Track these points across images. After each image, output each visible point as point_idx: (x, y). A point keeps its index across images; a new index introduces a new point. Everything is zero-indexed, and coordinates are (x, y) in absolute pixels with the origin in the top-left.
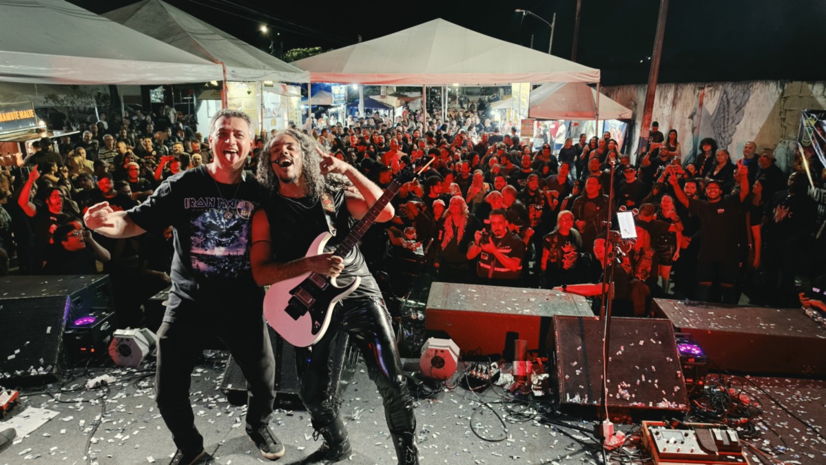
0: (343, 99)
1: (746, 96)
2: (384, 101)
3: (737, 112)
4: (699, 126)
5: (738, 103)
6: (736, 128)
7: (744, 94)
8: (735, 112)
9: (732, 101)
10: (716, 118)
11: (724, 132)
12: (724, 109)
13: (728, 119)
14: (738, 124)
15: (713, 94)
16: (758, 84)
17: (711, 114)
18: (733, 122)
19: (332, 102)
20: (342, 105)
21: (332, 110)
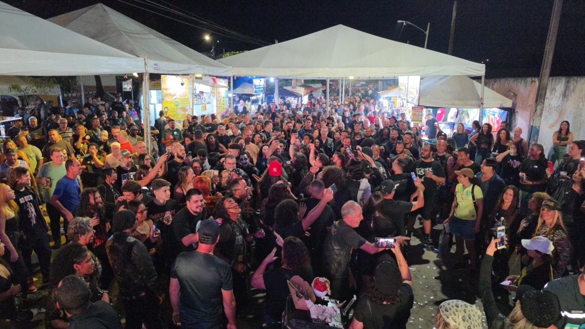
0: (262, 89)
2: (294, 90)
19: (254, 91)
20: (262, 94)
21: (253, 98)
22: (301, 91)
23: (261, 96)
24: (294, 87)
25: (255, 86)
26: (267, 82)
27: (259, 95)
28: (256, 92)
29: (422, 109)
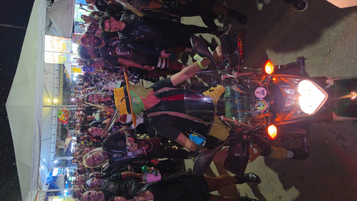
0: (62, 169)
2: (67, 146)
19: (63, 175)
20: (67, 169)
21: (68, 175)
22: (68, 140)
23: (67, 170)
24: (65, 146)
25: (58, 174)
26: (58, 165)
27: (66, 171)
28: (63, 174)
29: (75, 35)
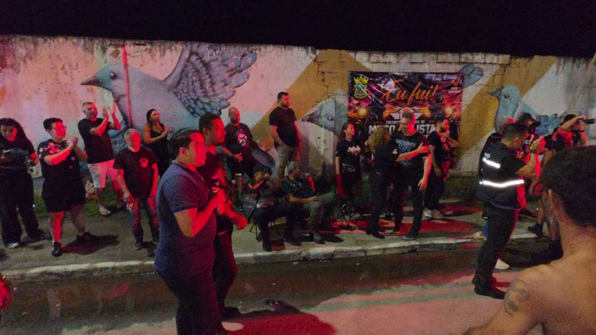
1: (249, 60)
3: (231, 76)
4: (128, 94)
5: (232, 65)
6: (234, 92)
7: (243, 56)
8: (227, 75)
9: (214, 64)
10: (179, 82)
11: (206, 96)
12: (198, 71)
13: (212, 83)
14: (239, 86)
15: (158, 54)
16: (270, 48)
17: (162, 78)
18: (226, 85)
